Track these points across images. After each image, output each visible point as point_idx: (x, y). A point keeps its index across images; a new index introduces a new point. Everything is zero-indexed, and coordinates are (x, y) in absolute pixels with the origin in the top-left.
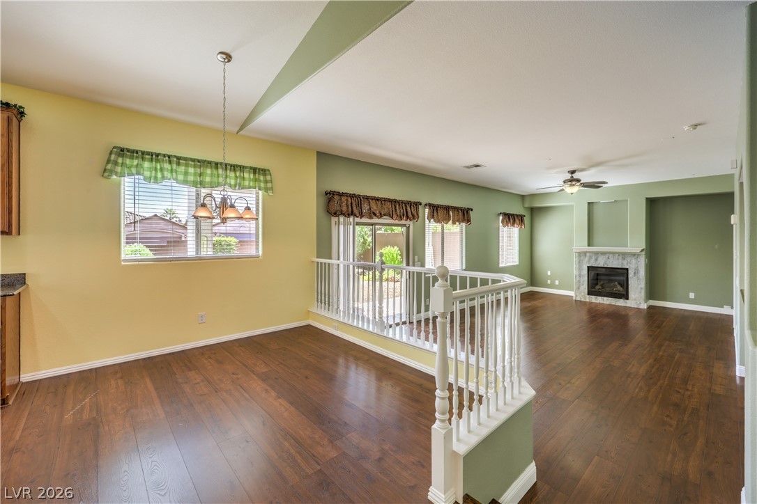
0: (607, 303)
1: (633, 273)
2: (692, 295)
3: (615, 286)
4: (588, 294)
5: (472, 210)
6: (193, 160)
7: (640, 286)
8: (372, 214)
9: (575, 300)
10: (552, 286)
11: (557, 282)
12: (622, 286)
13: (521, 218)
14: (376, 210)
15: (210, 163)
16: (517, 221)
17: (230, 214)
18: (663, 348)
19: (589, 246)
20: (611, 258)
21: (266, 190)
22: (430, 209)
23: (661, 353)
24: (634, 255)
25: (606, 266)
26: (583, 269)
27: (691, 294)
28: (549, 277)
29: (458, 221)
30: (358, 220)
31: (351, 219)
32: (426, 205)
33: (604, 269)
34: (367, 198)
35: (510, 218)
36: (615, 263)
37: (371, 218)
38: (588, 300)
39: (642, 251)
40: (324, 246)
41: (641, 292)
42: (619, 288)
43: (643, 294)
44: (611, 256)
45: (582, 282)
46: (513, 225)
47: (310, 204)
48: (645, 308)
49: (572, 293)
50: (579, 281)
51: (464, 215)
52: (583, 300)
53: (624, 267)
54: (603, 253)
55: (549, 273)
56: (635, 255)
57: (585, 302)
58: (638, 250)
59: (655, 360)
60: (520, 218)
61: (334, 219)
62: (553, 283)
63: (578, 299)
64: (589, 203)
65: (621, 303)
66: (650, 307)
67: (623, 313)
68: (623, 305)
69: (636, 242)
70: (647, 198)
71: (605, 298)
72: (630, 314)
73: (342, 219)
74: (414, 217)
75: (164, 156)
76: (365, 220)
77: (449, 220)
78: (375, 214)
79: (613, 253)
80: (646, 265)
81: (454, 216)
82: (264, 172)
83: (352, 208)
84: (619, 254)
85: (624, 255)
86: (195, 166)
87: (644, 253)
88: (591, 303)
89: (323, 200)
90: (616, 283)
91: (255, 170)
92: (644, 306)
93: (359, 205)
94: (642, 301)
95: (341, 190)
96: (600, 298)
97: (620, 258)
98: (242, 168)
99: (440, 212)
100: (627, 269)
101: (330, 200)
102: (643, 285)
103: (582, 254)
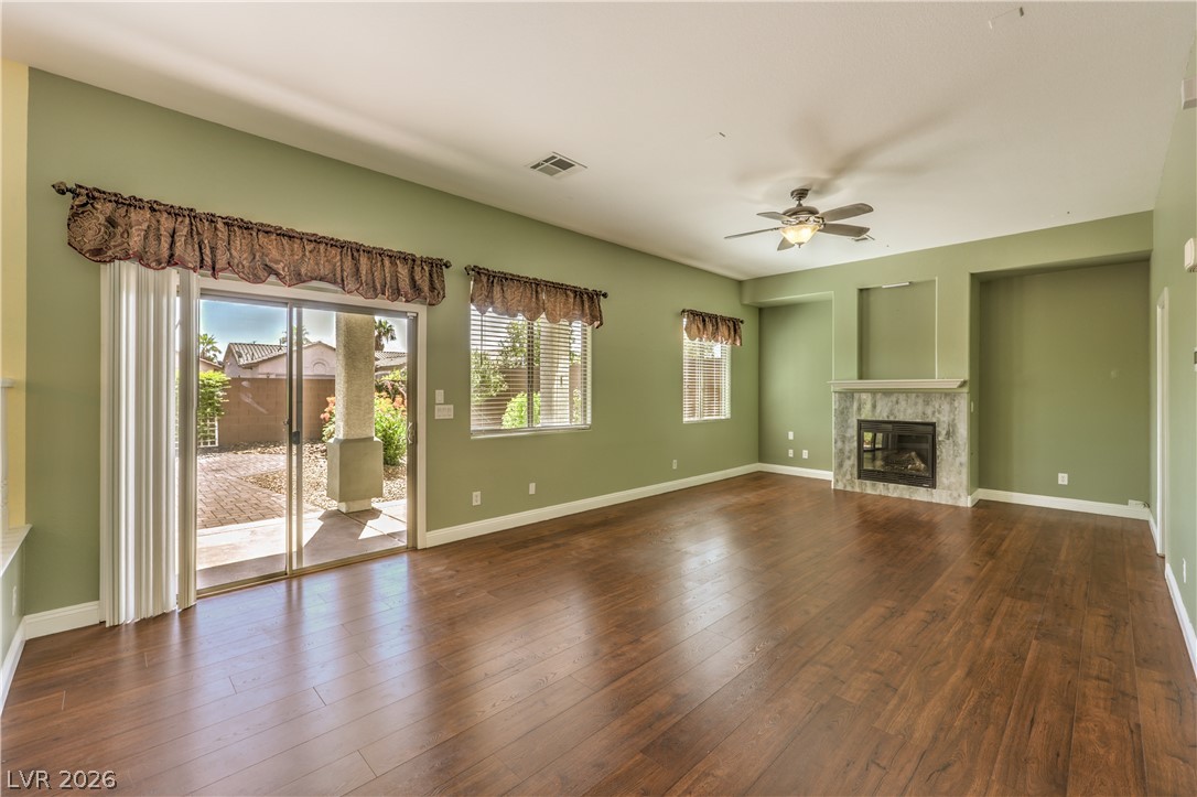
0: (895, 495)
1: (944, 432)
2: (1063, 479)
3: (910, 461)
4: (859, 477)
5: (605, 295)
7: (958, 460)
9: (835, 490)
10: (797, 461)
11: (805, 454)
12: (924, 460)
13: (734, 326)
14: (277, 262)
16: (723, 329)
18: (996, 622)
19: (861, 377)
20: (903, 403)
22: (477, 280)
23: (988, 642)
24: (949, 395)
25: (892, 419)
26: (848, 427)
27: (1060, 475)
28: (791, 444)
29: (565, 315)
30: (199, 280)
31: (171, 276)
33: (890, 426)
35: (706, 322)
36: (909, 411)
37: (255, 280)
38: (857, 490)
39: (963, 384)
41: (960, 473)
42: (919, 464)
43: (964, 477)
44: (902, 397)
45: (847, 454)
46: (714, 336)
48: (969, 505)
49: (828, 475)
50: (841, 451)
52: (849, 489)
53: (927, 420)
54: (887, 393)
55: (791, 436)
56: (946, 395)
57: (853, 493)
58: (953, 384)
59: (969, 674)
60: (731, 324)
61: (106, 272)
62: (798, 454)
63: (840, 487)
64: (861, 290)
65: (920, 494)
66: (981, 505)
67: (925, 517)
68: (925, 499)
69: (951, 368)
70: (972, 275)
71: (892, 486)
72: (938, 518)
73: (129, 270)
76: (229, 284)
77: (538, 313)
79: (907, 392)
80: (971, 415)
81: (553, 303)
83: (172, 243)
84: (918, 392)
85: (927, 395)
87: (966, 390)
88: (863, 496)
90: (913, 454)
92: (967, 502)
93: (208, 239)
94: (964, 493)
96: (880, 485)
97: (920, 401)
99: (513, 290)
100: (933, 425)
101: (75, 215)
102: (964, 457)
103: (848, 395)
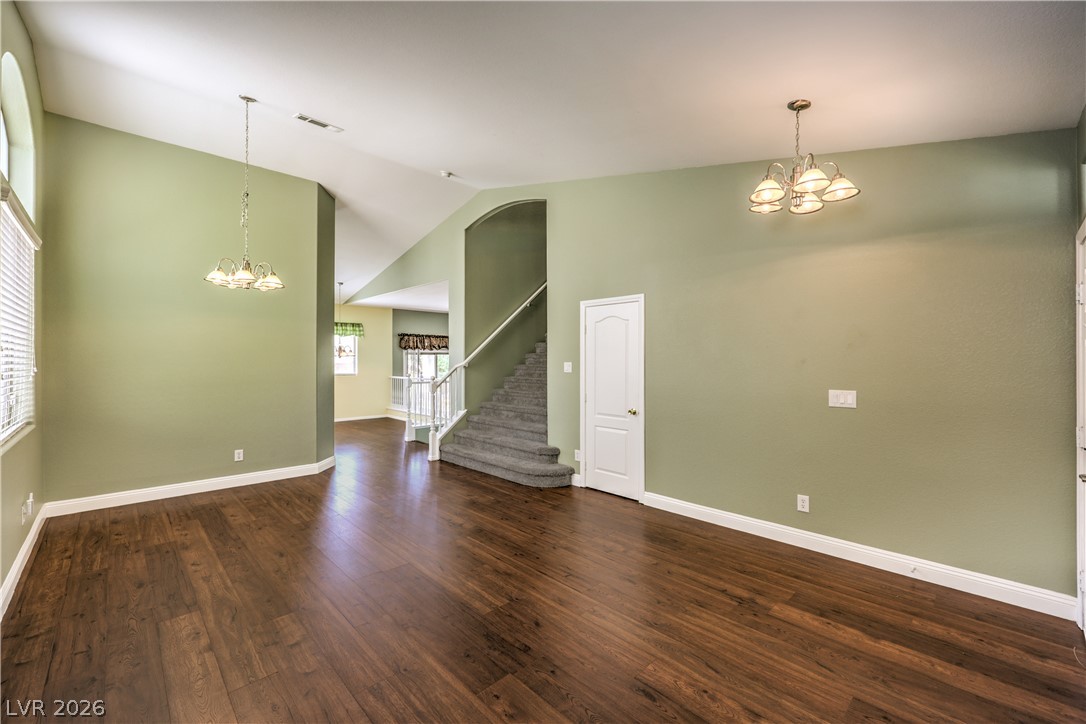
8: (432, 347)
14: (435, 344)
17: (343, 354)
21: (360, 335)
30: (422, 351)
31: (417, 351)
34: (428, 336)
37: (431, 350)
40: (398, 367)
47: (388, 342)
61: (405, 352)
73: (410, 351)
76: (427, 351)
78: (434, 347)
82: (359, 325)
83: (417, 343)
89: (397, 339)
91: (353, 325)
93: (422, 342)
95: (410, 333)
98: (346, 324)
101: (401, 339)
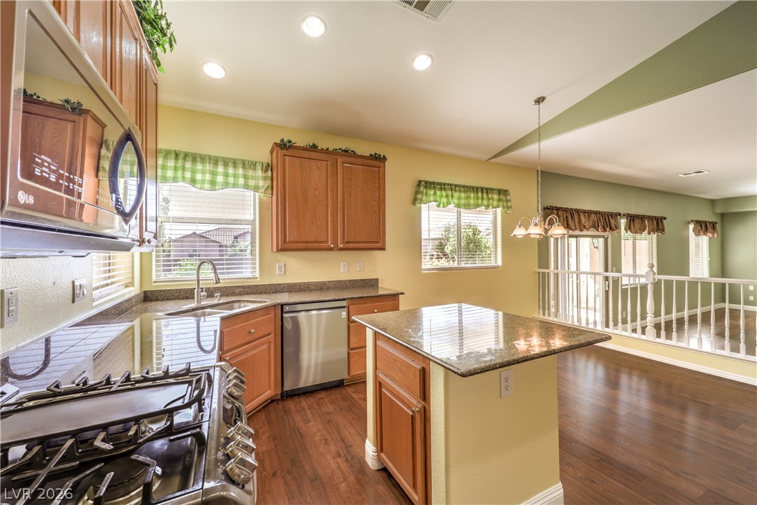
5: (665, 219)
6: (464, 187)
8: (582, 227)
15: (473, 188)
16: (709, 229)
22: (627, 218)
29: (653, 230)
30: (571, 232)
31: (567, 231)
32: (624, 215)
34: (578, 211)
35: (703, 227)
37: (581, 230)
46: (705, 233)
51: (657, 224)
60: (712, 225)
74: (614, 228)
75: (448, 185)
77: (644, 231)
78: (584, 227)
81: (649, 225)
83: (567, 221)
86: (464, 192)
89: (543, 215)
91: (500, 192)
93: (573, 218)
95: (559, 206)
98: (492, 190)
99: (637, 222)
